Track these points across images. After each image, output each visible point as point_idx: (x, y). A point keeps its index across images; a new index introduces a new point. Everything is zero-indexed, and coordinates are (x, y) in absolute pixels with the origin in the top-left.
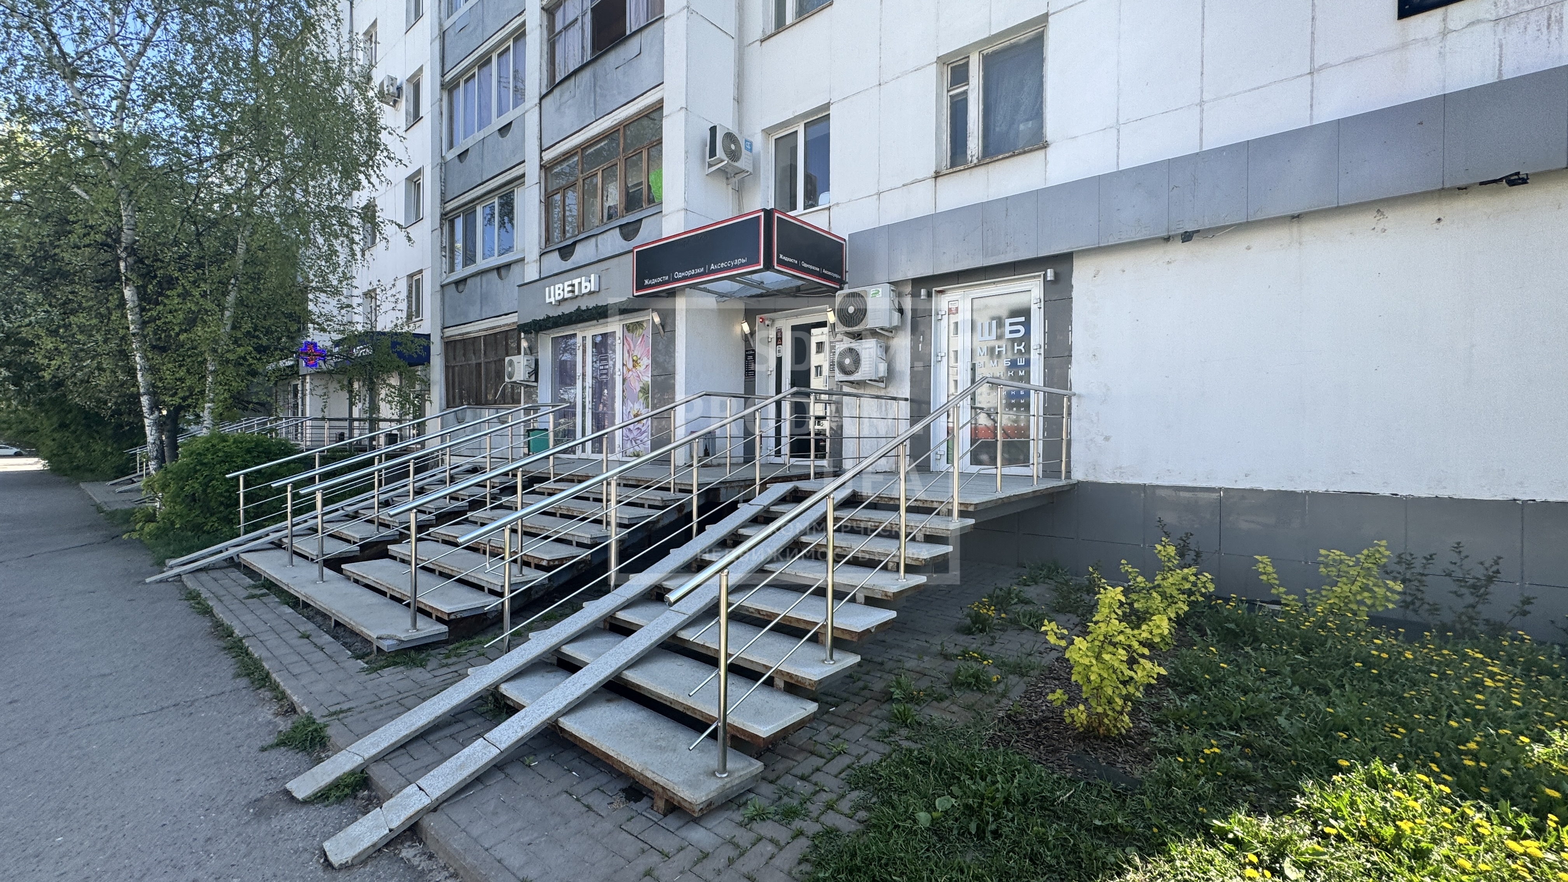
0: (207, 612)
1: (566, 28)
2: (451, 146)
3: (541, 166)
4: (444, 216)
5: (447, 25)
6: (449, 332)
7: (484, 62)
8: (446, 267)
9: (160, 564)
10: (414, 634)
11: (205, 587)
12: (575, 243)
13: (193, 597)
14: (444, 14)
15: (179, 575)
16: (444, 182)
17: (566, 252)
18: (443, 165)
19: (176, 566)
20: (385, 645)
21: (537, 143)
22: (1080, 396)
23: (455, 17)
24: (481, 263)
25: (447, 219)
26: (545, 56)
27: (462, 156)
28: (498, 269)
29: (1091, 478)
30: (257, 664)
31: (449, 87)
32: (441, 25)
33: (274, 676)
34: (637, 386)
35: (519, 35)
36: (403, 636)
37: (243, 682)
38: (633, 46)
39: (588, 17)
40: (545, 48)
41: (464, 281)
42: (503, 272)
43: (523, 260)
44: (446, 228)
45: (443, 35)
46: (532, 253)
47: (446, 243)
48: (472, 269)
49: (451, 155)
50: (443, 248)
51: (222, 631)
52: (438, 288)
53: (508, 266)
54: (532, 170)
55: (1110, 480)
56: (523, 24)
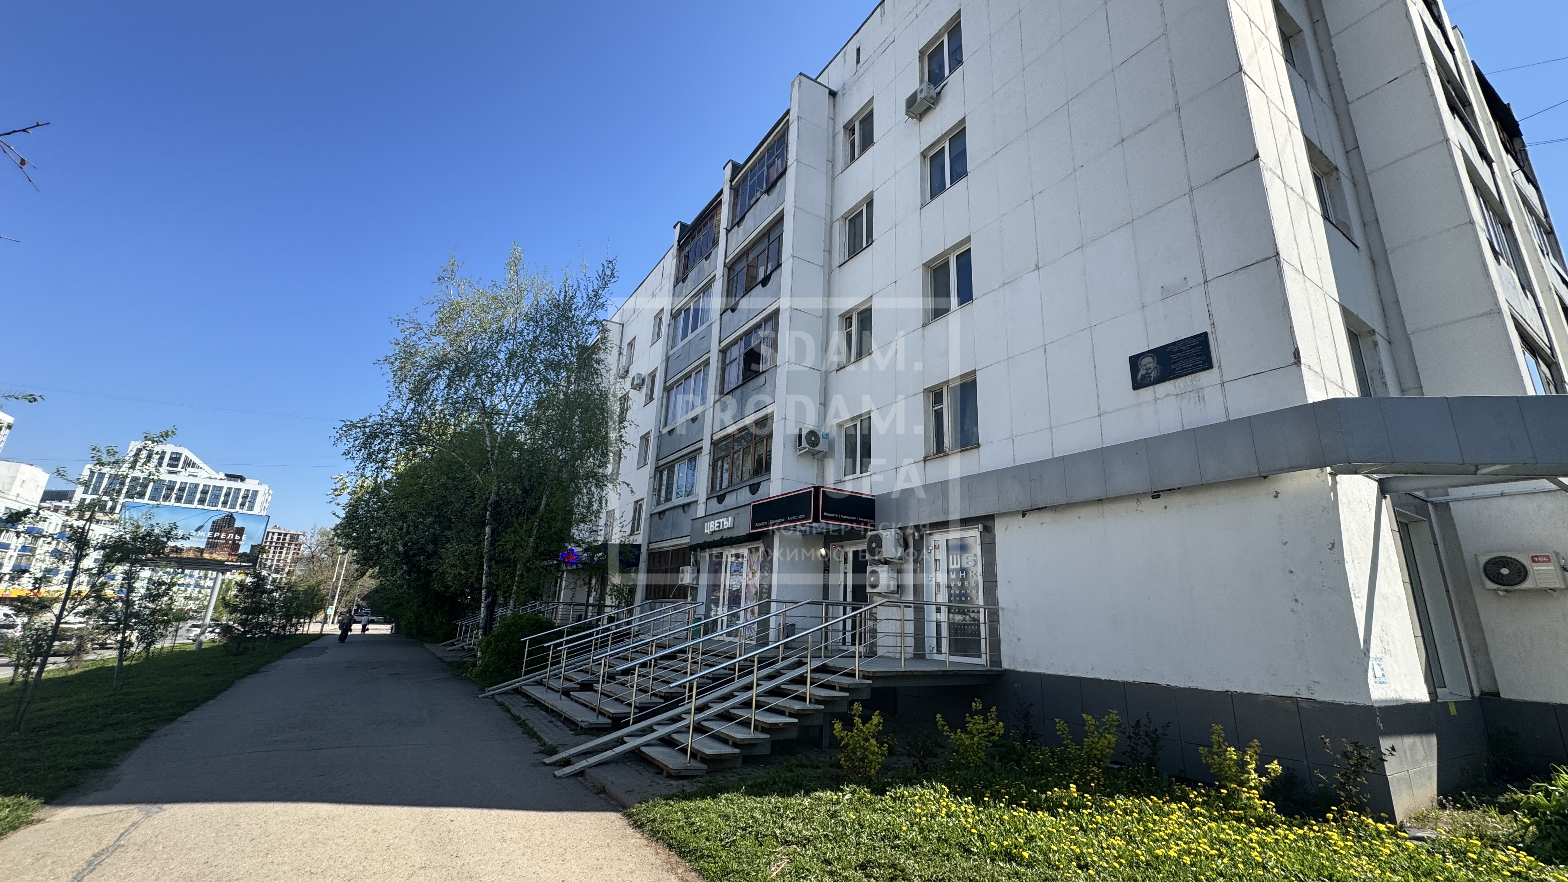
0: (508, 711)
1: (731, 363)
2: (666, 425)
3: (712, 443)
4: (657, 468)
5: (671, 353)
6: (652, 546)
7: (687, 376)
8: (654, 502)
9: (483, 691)
10: (596, 721)
11: (507, 700)
12: (725, 494)
13: (501, 704)
14: (669, 347)
15: (493, 695)
16: (659, 447)
17: (721, 499)
18: (660, 436)
19: (491, 691)
20: (583, 725)
21: (710, 429)
22: (1003, 609)
23: (675, 350)
24: (676, 501)
25: (658, 470)
26: (719, 377)
27: (671, 432)
28: (683, 506)
29: (1012, 668)
30: (532, 729)
31: (668, 390)
32: (667, 353)
33: (539, 733)
34: (753, 591)
35: (707, 363)
36: (591, 721)
37: (526, 736)
38: (762, 379)
39: (742, 358)
40: (719, 373)
41: (663, 512)
42: (686, 508)
43: (697, 501)
44: (658, 476)
45: (668, 359)
46: (702, 498)
47: (657, 486)
48: (669, 505)
49: (665, 431)
50: (654, 490)
51: (516, 718)
52: (649, 516)
53: (689, 504)
54: (706, 445)
55: (1022, 669)
56: (709, 359)
